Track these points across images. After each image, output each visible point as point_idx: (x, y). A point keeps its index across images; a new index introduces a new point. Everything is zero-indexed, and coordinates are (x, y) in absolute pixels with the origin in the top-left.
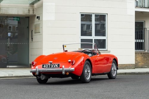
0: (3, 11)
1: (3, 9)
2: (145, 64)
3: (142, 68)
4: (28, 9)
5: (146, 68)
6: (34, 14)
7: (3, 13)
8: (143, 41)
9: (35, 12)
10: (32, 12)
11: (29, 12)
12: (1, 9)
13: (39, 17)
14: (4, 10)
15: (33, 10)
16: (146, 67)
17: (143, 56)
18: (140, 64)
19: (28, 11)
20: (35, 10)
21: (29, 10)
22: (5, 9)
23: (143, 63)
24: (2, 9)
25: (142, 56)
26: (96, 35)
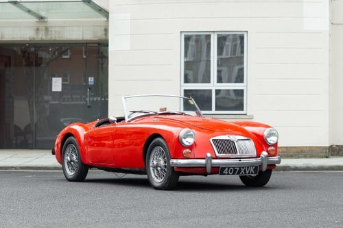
0: (53, 33)
1: (53, 29)
4: (103, 28)
7: (53, 38)
11: (105, 34)
12: (50, 29)
14: (55, 31)
19: (103, 32)
21: (105, 30)
22: (57, 29)
24: (51, 31)
26: (219, 81)
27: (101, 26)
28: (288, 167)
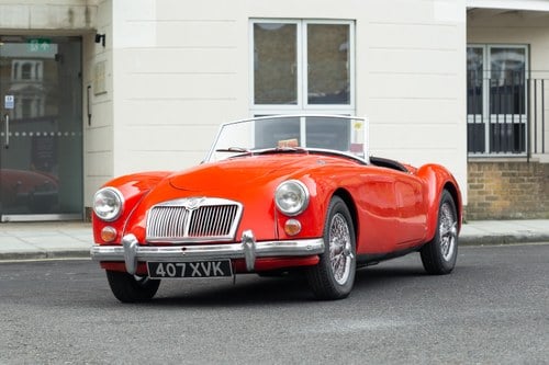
2: (516, 204)
3: (503, 218)
4: (66, 10)
5: (521, 218)
6: (91, 25)
8: (524, 121)
9: (92, 18)
10: (83, 17)
11: (71, 20)
13: (104, 36)
15: (87, 13)
16: (520, 214)
17: (509, 175)
18: (497, 206)
19: (66, 17)
20: (93, 10)
21: (71, 13)
23: (508, 203)
25: (504, 175)
26: (312, 101)
27: (61, 5)
28: (511, 236)
